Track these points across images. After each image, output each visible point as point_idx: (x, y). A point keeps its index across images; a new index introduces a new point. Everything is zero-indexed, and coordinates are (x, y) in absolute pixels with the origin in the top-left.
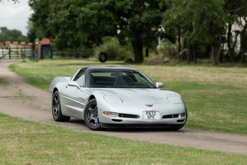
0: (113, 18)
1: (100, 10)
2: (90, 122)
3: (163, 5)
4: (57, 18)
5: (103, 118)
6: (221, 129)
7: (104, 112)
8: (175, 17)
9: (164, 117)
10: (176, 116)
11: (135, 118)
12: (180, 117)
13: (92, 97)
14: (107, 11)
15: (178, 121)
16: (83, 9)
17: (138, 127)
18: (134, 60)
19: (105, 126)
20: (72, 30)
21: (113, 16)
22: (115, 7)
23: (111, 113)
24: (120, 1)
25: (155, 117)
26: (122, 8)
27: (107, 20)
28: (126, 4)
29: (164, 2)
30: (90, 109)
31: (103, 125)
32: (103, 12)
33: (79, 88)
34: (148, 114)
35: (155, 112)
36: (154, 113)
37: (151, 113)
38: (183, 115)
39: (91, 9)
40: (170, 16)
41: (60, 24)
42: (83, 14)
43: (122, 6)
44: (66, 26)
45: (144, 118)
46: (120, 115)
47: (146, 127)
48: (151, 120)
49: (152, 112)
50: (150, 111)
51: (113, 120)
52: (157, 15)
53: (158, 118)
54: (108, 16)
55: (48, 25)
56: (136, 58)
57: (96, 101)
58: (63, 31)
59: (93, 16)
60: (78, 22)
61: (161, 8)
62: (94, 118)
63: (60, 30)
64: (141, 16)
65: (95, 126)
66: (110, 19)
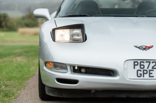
11: (110, 75)
23: (56, 64)
34: (138, 67)
37: (146, 65)
48: (144, 82)
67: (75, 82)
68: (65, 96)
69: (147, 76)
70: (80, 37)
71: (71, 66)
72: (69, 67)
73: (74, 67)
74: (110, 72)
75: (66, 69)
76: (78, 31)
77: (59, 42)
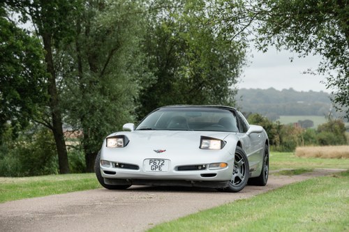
9: (180, 168)
12: (208, 170)
15: (204, 175)
25: (162, 168)
34: (152, 164)
35: (163, 160)
36: (161, 162)
37: (158, 162)
45: (146, 170)
48: (157, 173)
49: (159, 160)
50: (155, 159)
51: (105, 172)
53: (168, 171)
67: (114, 173)
69: (157, 170)
70: (122, 144)
71: (113, 163)
72: (111, 164)
73: (116, 164)
74: (136, 167)
75: (109, 164)
76: (121, 140)
77: (110, 147)
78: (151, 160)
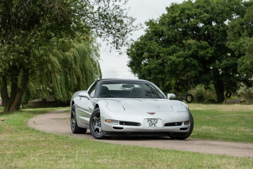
0: (197, 64)
1: (185, 58)
2: (95, 131)
3: (238, 53)
4: (150, 64)
5: (106, 126)
6: (229, 139)
7: (106, 120)
8: (248, 63)
9: (166, 125)
10: (179, 124)
11: (136, 125)
12: (183, 126)
13: (97, 106)
14: (192, 59)
15: (181, 129)
16: (171, 57)
17: (141, 135)
18: (216, 100)
19: (108, 134)
20: (162, 75)
21: (198, 63)
22: (198, 55)
23: (112, 121)
24: (203, 50)
25: (157, 125)
26: (205, 56)
27: (192, 67)
28: (208, 53)
29: (239, 51)
30: (94, 118)
31: (106, 134)
32: (188, 60)
33: (89, 99)
34: (149, 122)
35: (157, 119)
36: (155, 121)
37: (153, 121)
38: (186, 123)
39: (178, 57)
40: (244, 61)
41: (152, 69)
42: (171, 61)
43: (204, 54)
44: (156, 71)
45: (145, 126)
46: (122, 123)
47: (149, 136)
48: (152, 128)
49: (154, 119)
50: (151, 119)
51: (114, 128)
52: (234, 62)
53: (160, 126)
54: (193, 63)
55: (142, 70)
56: (218, 99)
57: (99, 110)
58: (154, 75)
59: (180, 62)
60: (167, 68)
61: (237, 55)
62: (98, 127)
63: (152, 75)
64: (221, 63)
65: (99, 134)
66: (194, 65)
67: (122, 128)
68: (114, 136)
69: (153, 126)
71: (120, 121)
78: (149, 120)
